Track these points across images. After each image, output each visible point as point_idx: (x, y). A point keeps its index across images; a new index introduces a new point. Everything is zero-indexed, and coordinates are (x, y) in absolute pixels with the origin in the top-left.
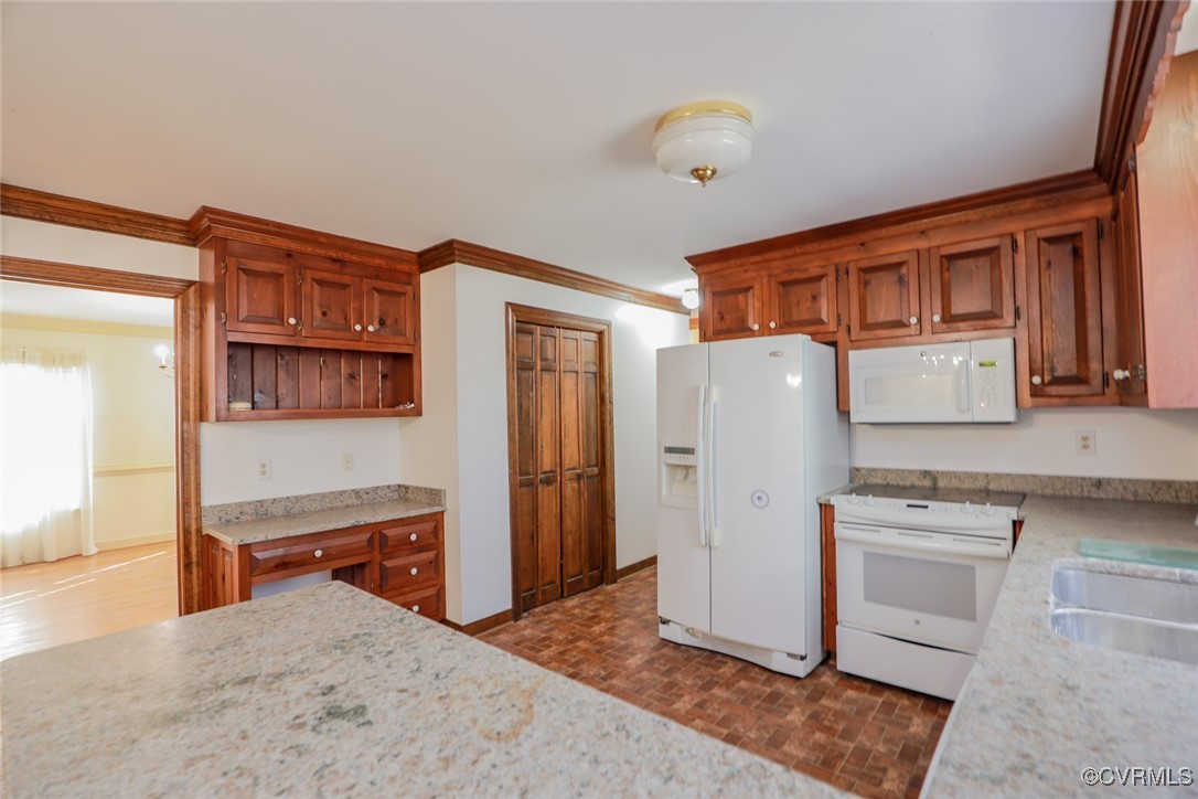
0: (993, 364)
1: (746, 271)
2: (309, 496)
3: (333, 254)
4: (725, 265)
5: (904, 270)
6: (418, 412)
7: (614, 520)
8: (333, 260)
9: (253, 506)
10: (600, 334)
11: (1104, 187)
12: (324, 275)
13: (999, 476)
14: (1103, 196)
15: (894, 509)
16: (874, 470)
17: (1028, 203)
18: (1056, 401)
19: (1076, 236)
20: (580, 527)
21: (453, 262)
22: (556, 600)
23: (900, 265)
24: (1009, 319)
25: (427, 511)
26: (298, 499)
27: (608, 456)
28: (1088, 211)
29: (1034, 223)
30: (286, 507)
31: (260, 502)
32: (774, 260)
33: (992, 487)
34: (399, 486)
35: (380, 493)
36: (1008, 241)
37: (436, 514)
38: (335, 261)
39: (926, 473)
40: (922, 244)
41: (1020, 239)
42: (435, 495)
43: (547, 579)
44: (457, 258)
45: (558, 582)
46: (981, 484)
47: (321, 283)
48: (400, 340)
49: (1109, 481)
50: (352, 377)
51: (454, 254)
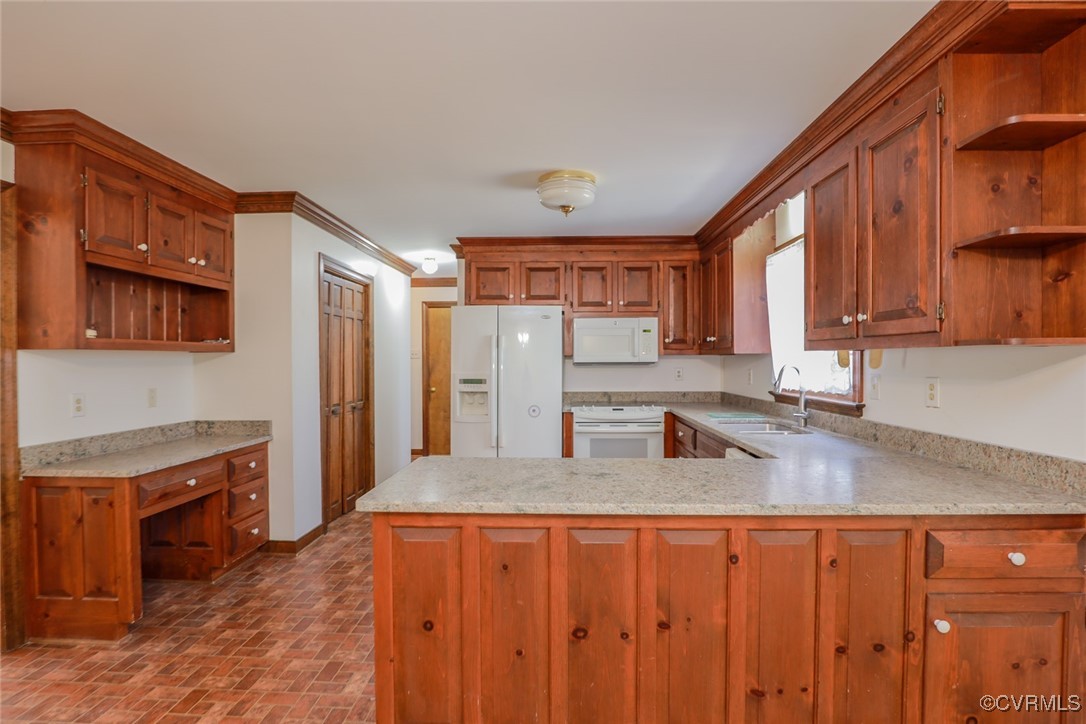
0: (649, 331)
1: (503, 256)
2: (122, 433)
3: (173, 182)
4: (488, 248)
5: (604, 272)
6: (231, 348)
7: (373, 445)
8: (172, 187)
9: (72, 446)
10: (366, 286)
11: (695, 246)
12: (166, 202)
13: (642, 393)
14: (695, 250)
15: (606, 412)
16: (577, 393)
17: (666, 247)
18: (674, 351)
19: (684, 268)
20: (354, 452)
21: (291, 211)
22: (340, 516)
23: (602, 269)
24: (655, 308)
25: (253, 442)
26: (113, 436)
27: (371, 391)
28: (687, 256)
29: (668, 258)
30: (102, 445)
31: (78, 440)
32: (524, 252)
33: (639, 400)
34: (197, 422)
35: (181, 429)
36: (655, 265)
37: (262, 444)
38: (174, 189)
39: (605, 394)
40: (614, 258)
41: (661, 264)
42: (262, 427)
43: (334, 500)
44: (294, 208)
45: (340, 501)
46: (633, 398)
47: (163, 210)
48: (220, 276)
49: (688, 393)
50: (158, 309)
51: (292, 206)
